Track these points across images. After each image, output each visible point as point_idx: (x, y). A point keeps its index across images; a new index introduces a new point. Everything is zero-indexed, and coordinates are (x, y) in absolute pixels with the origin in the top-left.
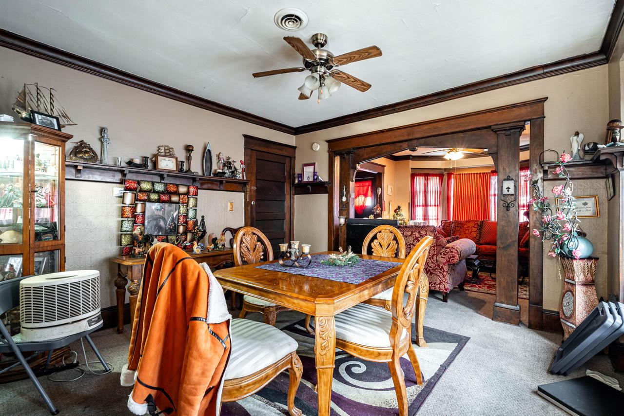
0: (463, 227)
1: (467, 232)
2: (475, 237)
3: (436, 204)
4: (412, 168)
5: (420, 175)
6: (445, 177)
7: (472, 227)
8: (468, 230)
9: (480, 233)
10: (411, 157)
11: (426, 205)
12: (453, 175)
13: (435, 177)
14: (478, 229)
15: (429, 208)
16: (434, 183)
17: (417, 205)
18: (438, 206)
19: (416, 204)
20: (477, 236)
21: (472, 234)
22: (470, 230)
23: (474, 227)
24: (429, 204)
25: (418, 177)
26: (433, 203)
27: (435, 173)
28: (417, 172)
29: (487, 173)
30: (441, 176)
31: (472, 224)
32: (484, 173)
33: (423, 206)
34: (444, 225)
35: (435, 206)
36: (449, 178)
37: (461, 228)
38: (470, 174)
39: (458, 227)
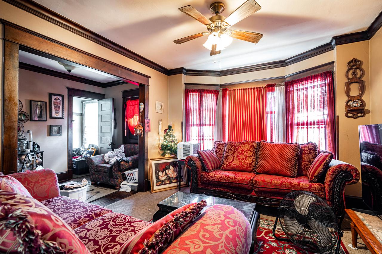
0: (237, 150)
1: (241, 156)
2: (251, 164)
3: (212, 124)
4: (185, 84)
5: (194, 91)
6: (221, 94)
7: (247, 151)
8: (243, 154)
9: (257, 158)
10: (184, 71)
11: (201, 124)
12: (228, 92)
13: (210, 94)
14: (254, 153)
15: (204, 127)
16: (209, 100)
17: (192, 125)
18: (213, 125)
19: (190, 123)
20: (253, 161)
21: (247, 159)
22: (245, 155)
23: (249, 150)
24: (204, 124)
25: (192, 94)
26: (208, 123)
27: (210, 89)
28: (191, 87)
29: (263, 88)
30: (216, 93)
31: (247, 147)
32: (260, 88)
33: (197, 125)
34: (217, 147)
35: (210, 125)
36: (224, 95)
37: (234, 152)
38: (245, 89)
39: (231, 150)
